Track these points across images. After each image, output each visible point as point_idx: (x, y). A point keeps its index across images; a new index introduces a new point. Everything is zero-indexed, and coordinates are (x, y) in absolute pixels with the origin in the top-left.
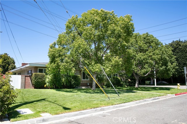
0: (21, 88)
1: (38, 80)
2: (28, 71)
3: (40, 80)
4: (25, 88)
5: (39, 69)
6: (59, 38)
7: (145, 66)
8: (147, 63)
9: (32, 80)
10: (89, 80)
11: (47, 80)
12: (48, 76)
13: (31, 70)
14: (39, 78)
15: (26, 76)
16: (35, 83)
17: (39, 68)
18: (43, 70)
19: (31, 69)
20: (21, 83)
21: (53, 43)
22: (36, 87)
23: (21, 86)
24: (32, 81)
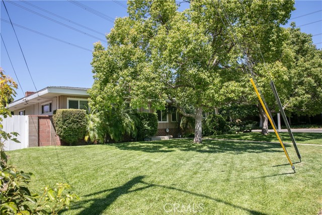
0: (30, 145)
1: (71, 125)
2: (43, 107)
3: (75, 126)
4: (39, 146)
5: (70, 102)
6: (117, 26)
7: (296, 90)
8: (301, 83)
9: (55, 125)
10: (167, 121)
11: (91, 125)
12: (91, 115)
13: (51, 104)
14: (73, 121)
15: (39, 118)
16: (64, 133)
17: (68, 99)
18: (77, 102)
19: (51, 102)
20: (30, 133)
21: (109, 34)
22: (65, 142)
23: (30, 140)
24: (57, 128)
